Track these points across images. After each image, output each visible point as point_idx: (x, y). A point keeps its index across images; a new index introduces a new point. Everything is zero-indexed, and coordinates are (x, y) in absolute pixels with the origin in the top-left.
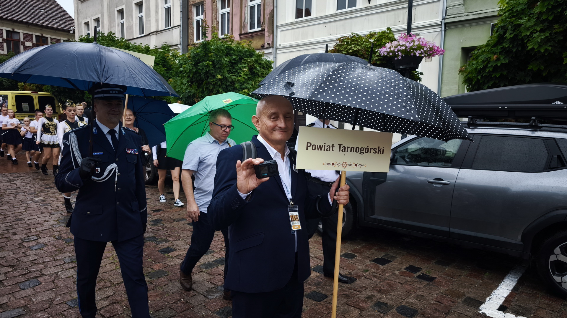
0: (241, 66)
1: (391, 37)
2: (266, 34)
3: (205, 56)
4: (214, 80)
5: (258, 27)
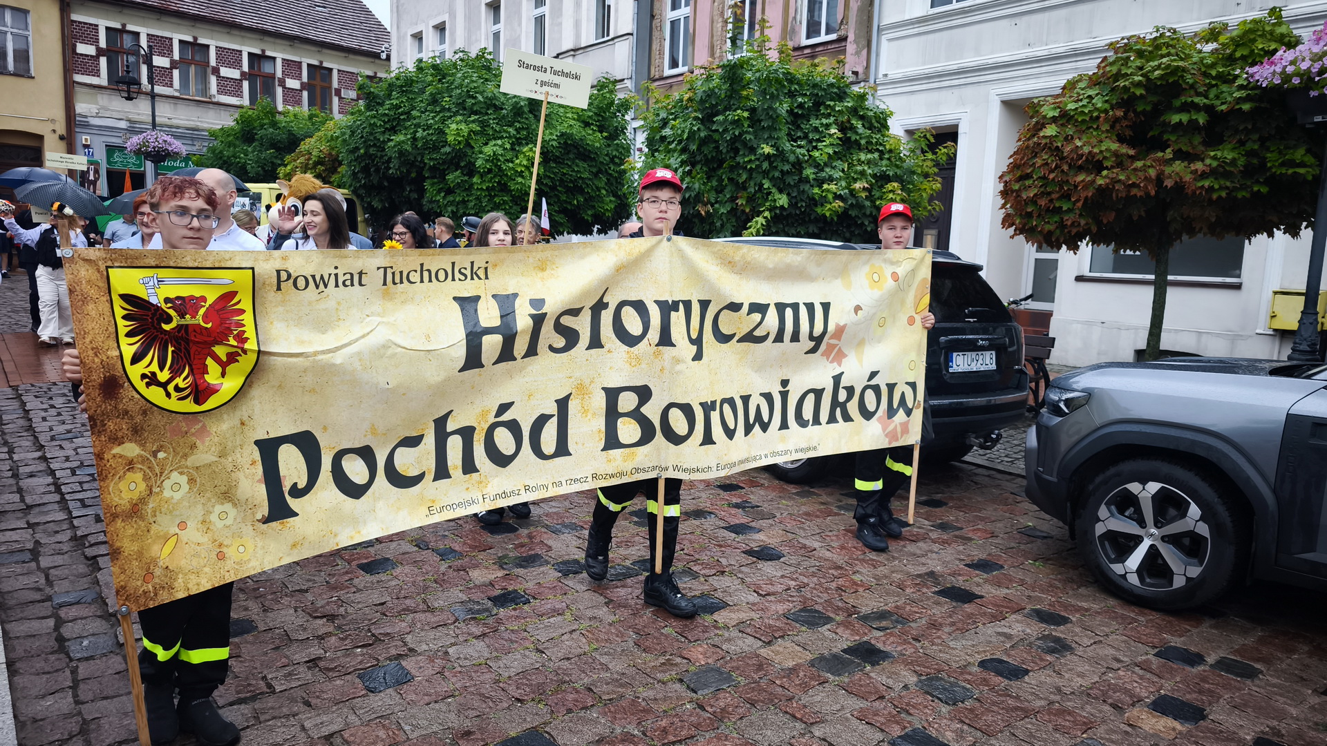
0: (818, 122)
1: (1283, 35)
2: (851, 47)
3: (732, 97)
4: (753, 158)
5: (827, 33)
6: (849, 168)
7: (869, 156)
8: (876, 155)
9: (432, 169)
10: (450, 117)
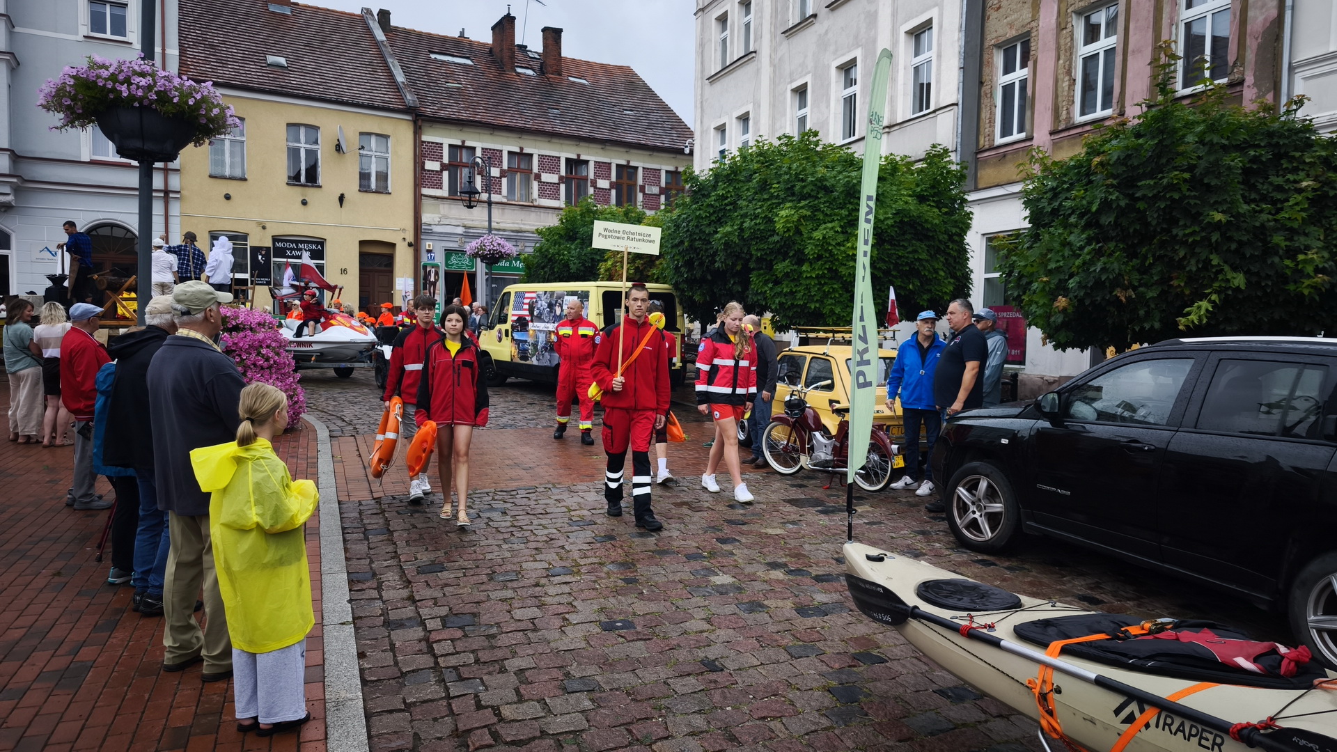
2: (1249, 92)
9: (759, 260)
10: (779, 204)
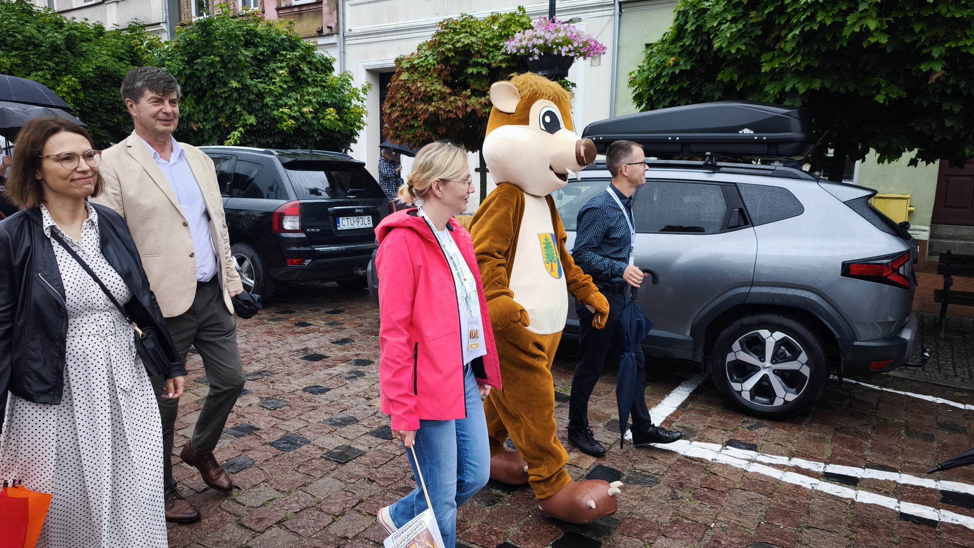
0: (275, 65)
1: (525, 23)
2: (325, 9)
3: (206, 46)
4: (226, 90)
6: (301, 97)
7: (314, 90)
8: (319, 89)
